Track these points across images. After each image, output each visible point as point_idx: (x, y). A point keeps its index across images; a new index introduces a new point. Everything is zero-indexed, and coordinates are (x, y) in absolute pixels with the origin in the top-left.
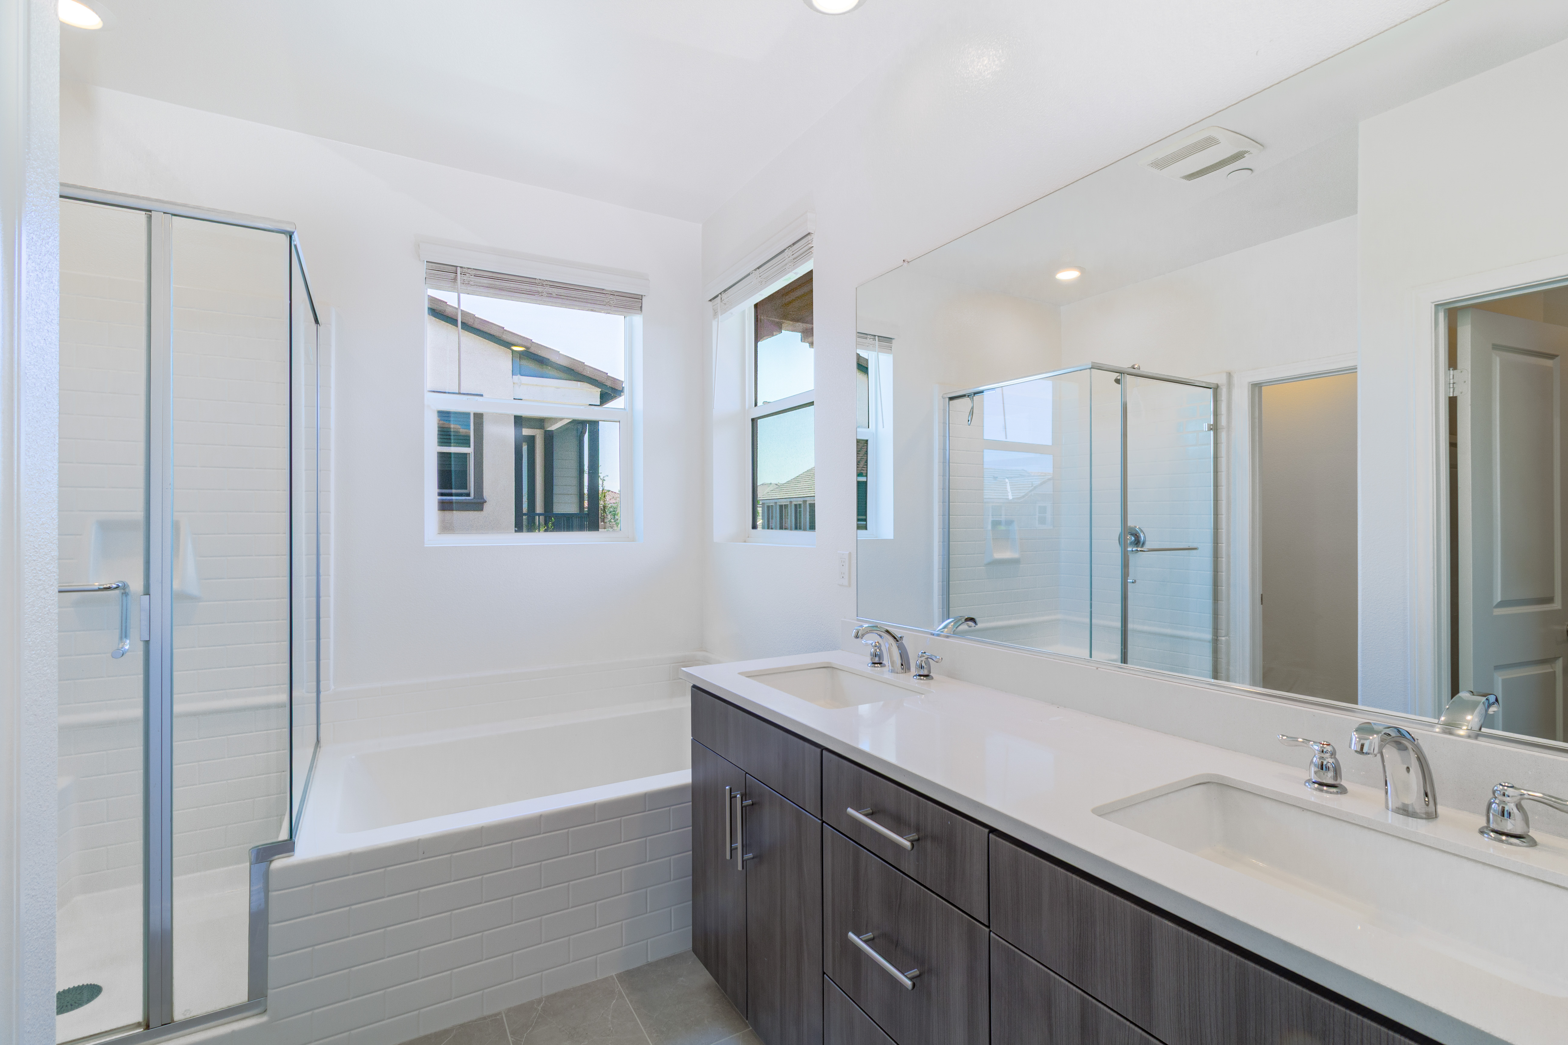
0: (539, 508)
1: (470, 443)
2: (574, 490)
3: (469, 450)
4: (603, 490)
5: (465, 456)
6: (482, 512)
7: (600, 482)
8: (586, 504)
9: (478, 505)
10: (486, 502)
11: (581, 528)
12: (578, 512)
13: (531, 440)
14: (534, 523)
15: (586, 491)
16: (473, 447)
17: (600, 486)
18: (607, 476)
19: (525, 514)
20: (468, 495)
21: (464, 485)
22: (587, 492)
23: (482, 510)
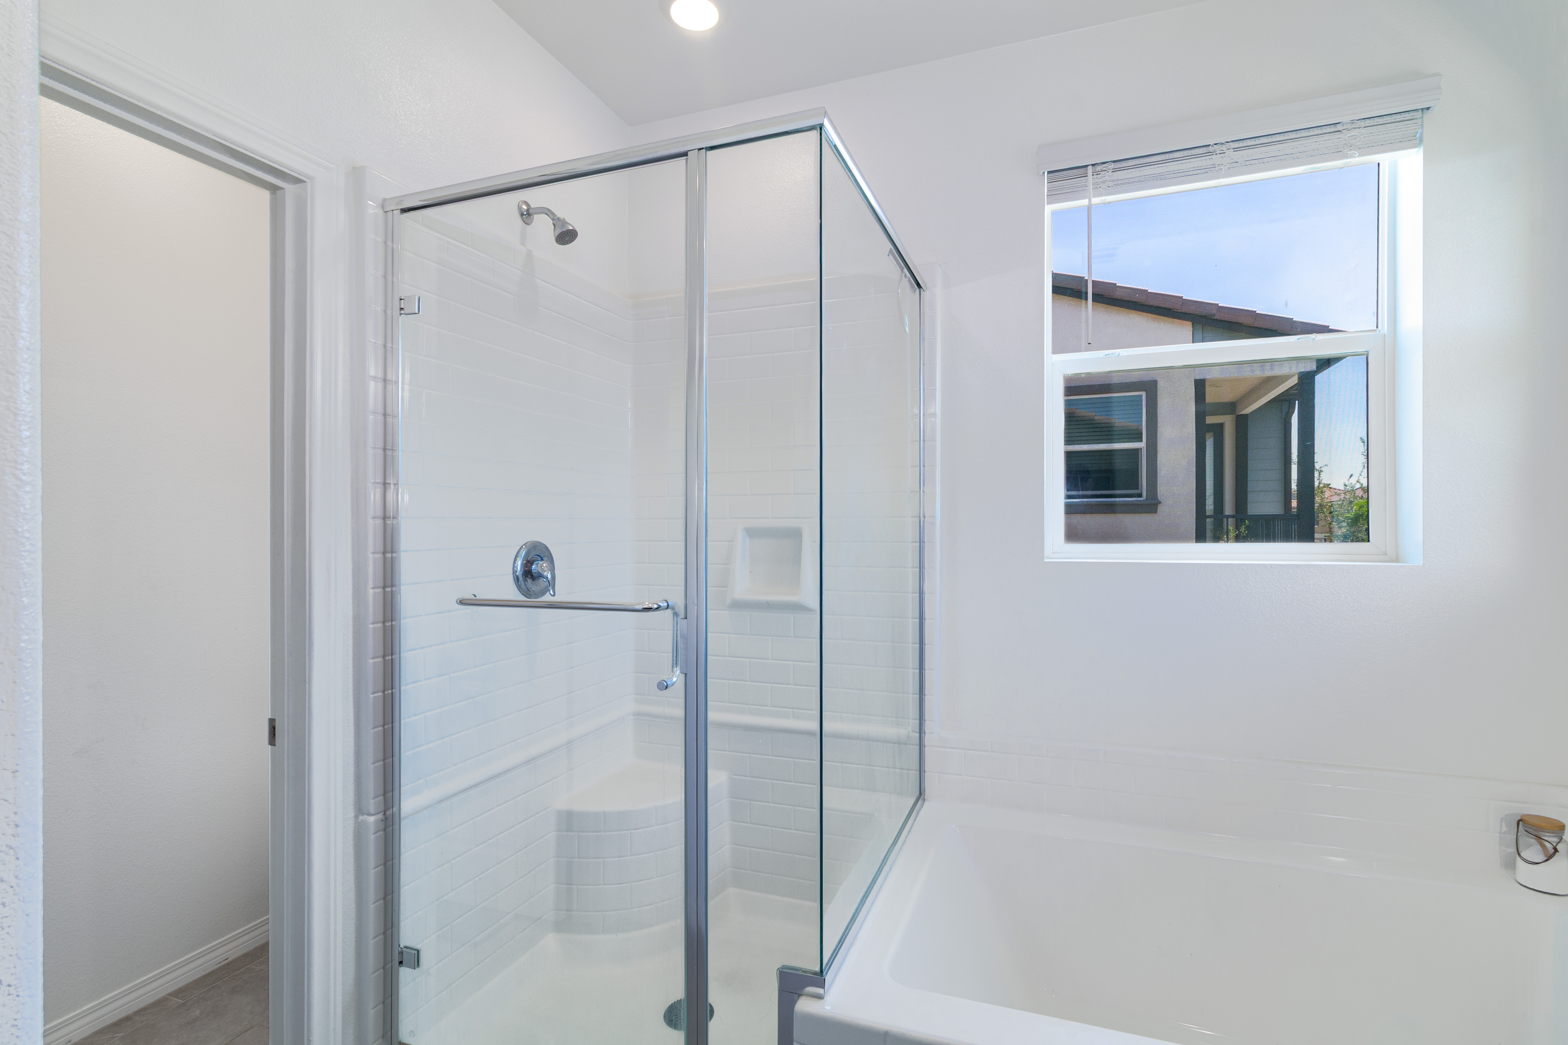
0: (1229, 508)
1: (1142, 437)
2: (1278, 486)
3: (1142, 445)
4: (1320, 483)
5: (1137, 451)
6: (1156, 515)
7: (1316, 474)
8: (1294, 503)
9: (1152, 506)
10: (1160, 503)
11: (1287, 537)
12: (1283, 513)
13: (1218, 430)
14: (1222, 527)
15: (1294, 486)
16: (1145, 441)
17: (1316, 479)
18: (1326, 465)
19: (1209, 517)
20: (1140, 495)
21: (1136, 484)
22: (1296, 488)
23: (1155, 512)
